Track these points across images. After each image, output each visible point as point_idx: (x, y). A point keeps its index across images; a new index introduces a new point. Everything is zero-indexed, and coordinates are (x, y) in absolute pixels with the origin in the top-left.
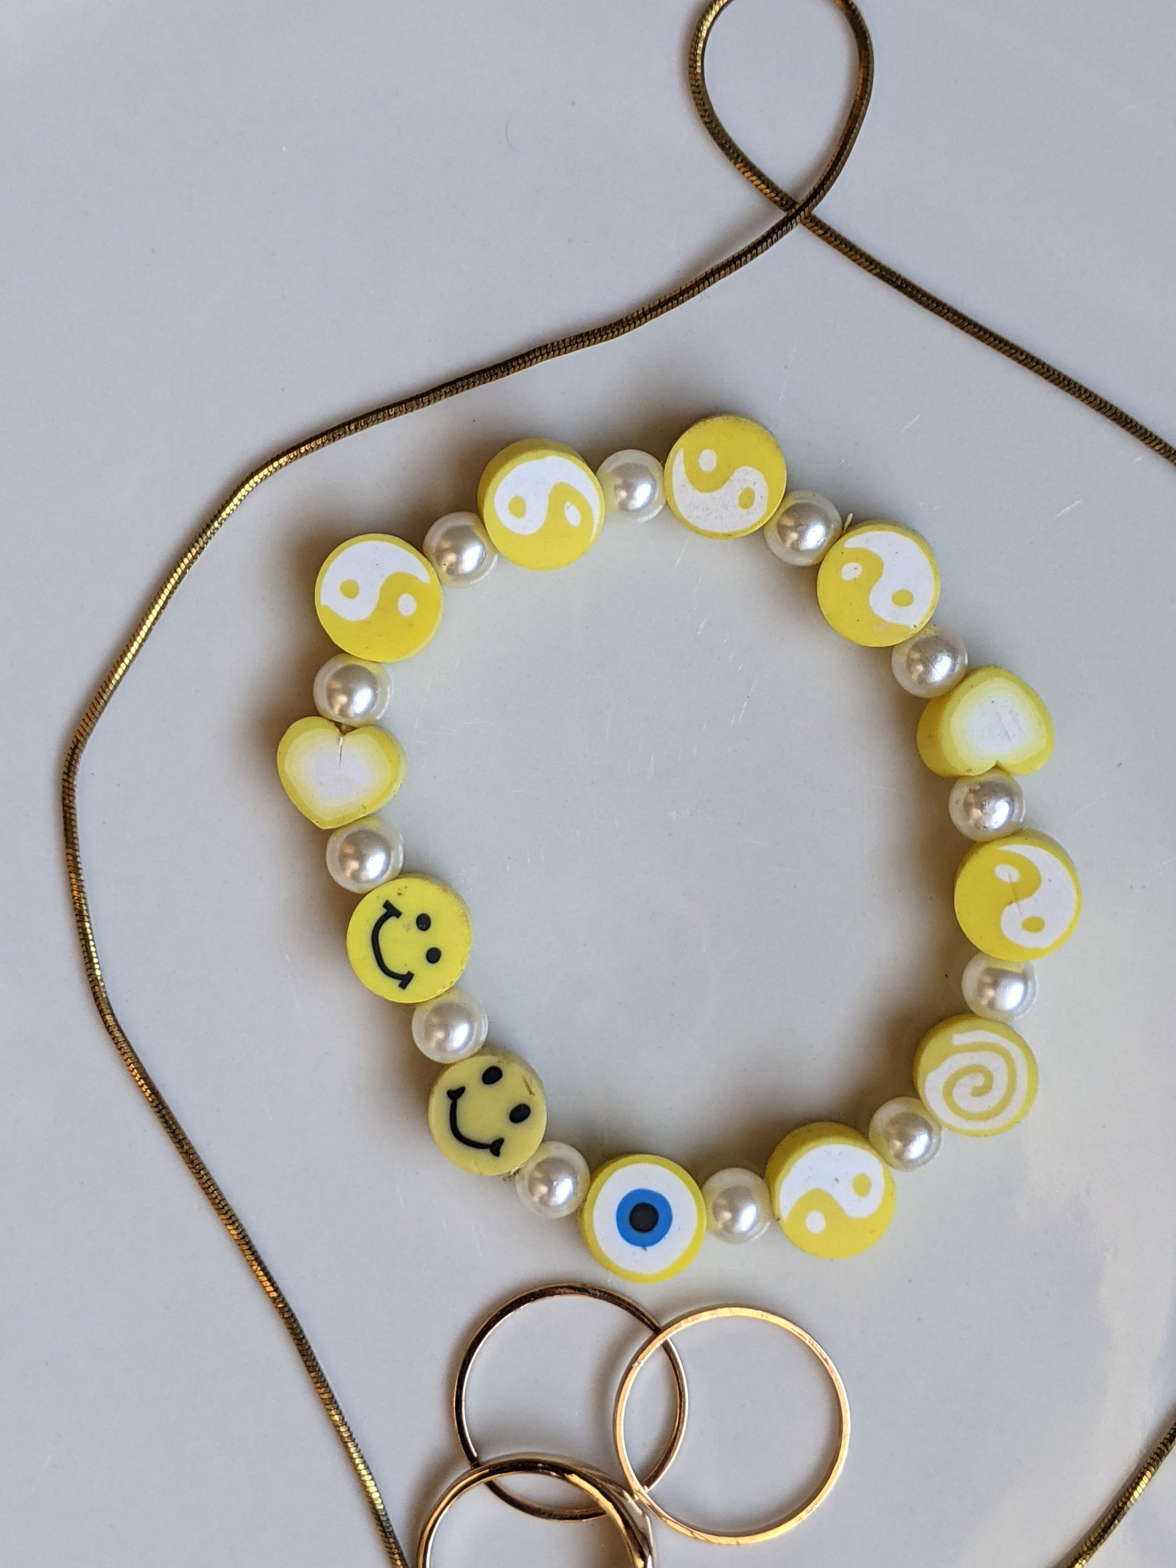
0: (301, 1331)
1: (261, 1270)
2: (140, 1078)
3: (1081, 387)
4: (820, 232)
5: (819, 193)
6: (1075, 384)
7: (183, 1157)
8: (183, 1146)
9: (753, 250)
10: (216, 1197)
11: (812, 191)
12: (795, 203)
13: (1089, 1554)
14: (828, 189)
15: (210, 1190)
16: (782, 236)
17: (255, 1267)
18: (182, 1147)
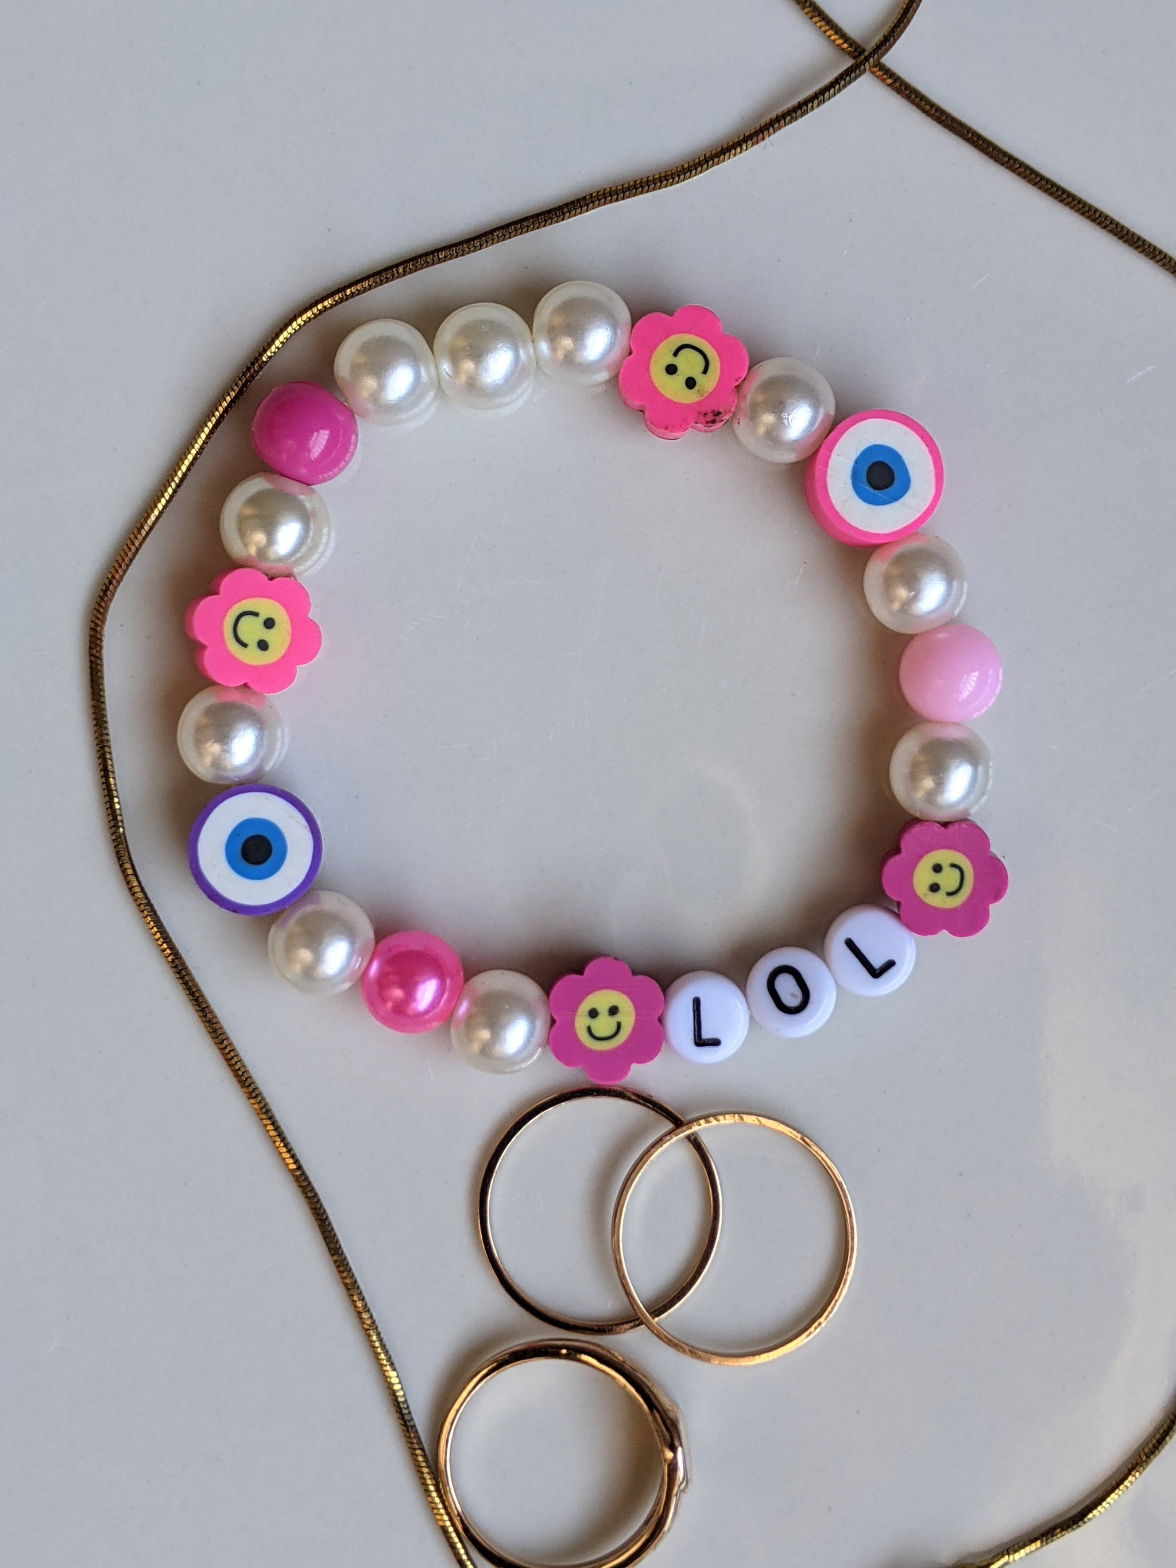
0: (325, 1212)
1: (283, 1146)
2: (163, 943)
3: (1155, 248)
4: (889, 81)
5: (889, 41)
6: (1150, 245)
7: (206, 1027)
8: (206, 1014)
9: (820, 96)
10: (239, 1069)
11: (882, 39)
12: (864, 51)
13: (1142, 1466)
14: (899, 36)
15: (233, 1061)
16: (850, 82)
17: (277, 1144)
18: (206, 1016)
